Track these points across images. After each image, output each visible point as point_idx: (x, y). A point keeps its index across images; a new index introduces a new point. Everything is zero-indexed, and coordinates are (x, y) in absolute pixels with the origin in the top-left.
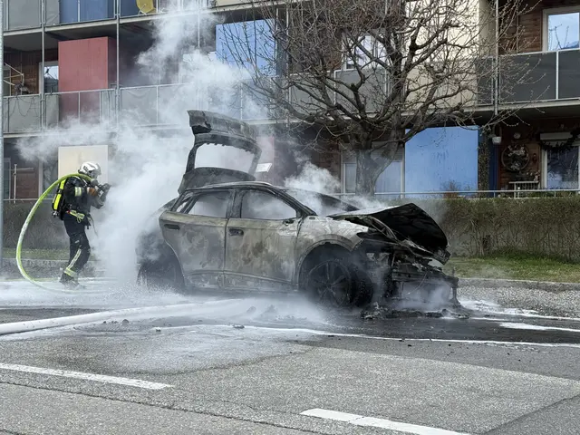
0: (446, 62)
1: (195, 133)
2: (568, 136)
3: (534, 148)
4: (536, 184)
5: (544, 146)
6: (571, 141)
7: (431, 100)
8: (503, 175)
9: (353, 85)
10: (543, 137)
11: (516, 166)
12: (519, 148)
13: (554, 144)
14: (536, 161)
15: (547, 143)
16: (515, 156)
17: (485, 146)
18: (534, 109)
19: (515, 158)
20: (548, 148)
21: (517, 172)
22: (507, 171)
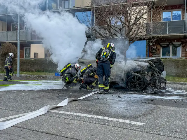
1: (87, 37)
2: (168, 43)
3: (159, 47)
4: (159, 56)
6: (168, 45)
8: (150, 53)
11: (154, 51)
12: (155, 46)
13: (164, 46)
14: (159, 50)
15: (162, 45)
16: (154, 48)
18: (167, 36)
19: (154, 49)
20: (162, 47)
21: (154, 53)
22: (151, 52)
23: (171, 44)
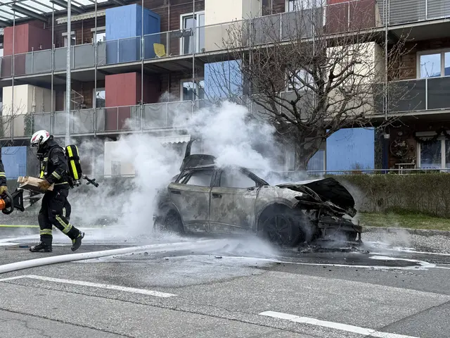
0: (353, 86)
2: (434, 133)
3: (412, 142)
4: (413, 165)
5: (418, 140)
6: (436, 137)
7: (343, 111)
8: (391, 159)
9: (292, 101)
10: (418, 134)
11: (400, 153)
12: (401, 141)
13: (425, 139)
14: (412, 149)
15: (420, 138)
16: (399, 146)
17: (379, 140)
19: (399, 148)
20: (421, 142)
21: (400, 157)
22: (394, 156)
23: (442, 134)
